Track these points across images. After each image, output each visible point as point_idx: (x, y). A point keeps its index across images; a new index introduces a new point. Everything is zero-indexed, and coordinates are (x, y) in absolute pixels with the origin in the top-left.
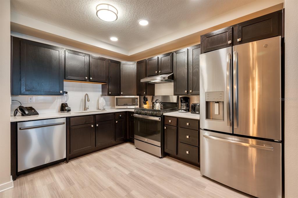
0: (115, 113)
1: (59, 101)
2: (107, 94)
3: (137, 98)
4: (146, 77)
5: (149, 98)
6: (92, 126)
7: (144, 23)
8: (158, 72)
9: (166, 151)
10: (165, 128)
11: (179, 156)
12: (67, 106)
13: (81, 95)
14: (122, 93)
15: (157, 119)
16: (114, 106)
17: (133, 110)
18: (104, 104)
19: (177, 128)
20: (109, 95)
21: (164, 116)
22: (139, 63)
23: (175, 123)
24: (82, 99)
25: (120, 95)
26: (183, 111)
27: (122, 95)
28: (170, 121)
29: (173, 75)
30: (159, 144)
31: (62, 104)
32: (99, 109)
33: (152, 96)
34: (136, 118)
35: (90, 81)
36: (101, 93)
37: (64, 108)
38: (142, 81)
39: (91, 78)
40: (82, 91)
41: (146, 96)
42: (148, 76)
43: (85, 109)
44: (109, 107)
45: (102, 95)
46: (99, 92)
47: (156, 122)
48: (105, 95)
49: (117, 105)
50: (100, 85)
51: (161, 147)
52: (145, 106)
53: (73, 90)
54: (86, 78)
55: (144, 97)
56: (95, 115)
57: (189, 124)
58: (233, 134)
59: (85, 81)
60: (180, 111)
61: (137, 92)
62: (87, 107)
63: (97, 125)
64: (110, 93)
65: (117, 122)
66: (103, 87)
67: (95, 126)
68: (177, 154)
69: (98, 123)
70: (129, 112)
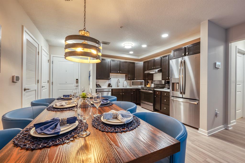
0: (131, 89)
1: (107, 82)
2: (127, 79)
3: (143, 82)
4: (148, 70)
5: (150, 81)
6: (121, 94)
7: (144, 46)
8: (154, 68)
9: (156, 108)
10: (155, 96)
11: (161, 111)
12: (111, 85)
13: (116, 80)
14: (135, 79)
15: (151, 92)
16: (131, 86)
17: (140, 88)
18: (126, 84)
19: (161, 96)
20: (129, 80)
21: (155, 90)
22: (144, 62)
23: (160, 94)
24: (116, 82)
25: (134, 80)
26: (166, 88)
27: (135, 80)
28: (157, 93)
29: (161, 69)
30: (152, 104)
31: (109, 84)
32: (124, 87)
33: (151, 81)
34: (142, 92)
35: (120, 73)
36: (125, 79)
37: (109, 85)
38: (146, 72)
39: (121, 72)
40: (117, 78)
41: (148, 81)
42: (149, 70)
43: (118, 86)
44: (129, 86)
45: (125, 80)
46: (124, 78)
47: (151, 93)
48: (127, 80)
49: (133, 85)
50: (124, 75)
51: (153, 106)
52: (148, 86)
53: (113, 78)
54: (119, 72)
55: (147, 81)
56: (122, 89)
57: (166, 94)
58: (182, 98)
59: (118, 73)
60: (165, 88)
61: (143, 78)
62: (118, 85)
63: (123, 94)
64: (129, 79)
65: (132, 93)
66: (126, 76)
67: (122, 94)
68: (161, 109)
69: (124, 93)
70: (138, 89)
